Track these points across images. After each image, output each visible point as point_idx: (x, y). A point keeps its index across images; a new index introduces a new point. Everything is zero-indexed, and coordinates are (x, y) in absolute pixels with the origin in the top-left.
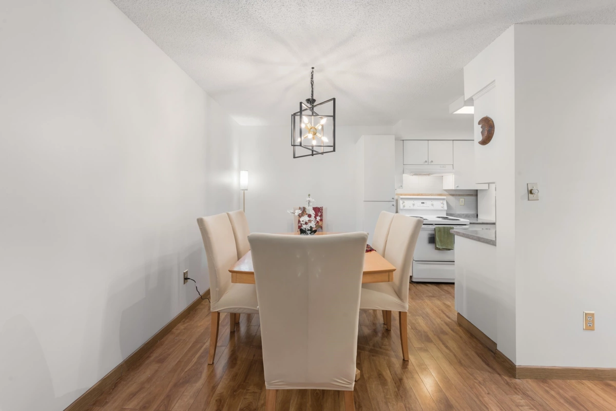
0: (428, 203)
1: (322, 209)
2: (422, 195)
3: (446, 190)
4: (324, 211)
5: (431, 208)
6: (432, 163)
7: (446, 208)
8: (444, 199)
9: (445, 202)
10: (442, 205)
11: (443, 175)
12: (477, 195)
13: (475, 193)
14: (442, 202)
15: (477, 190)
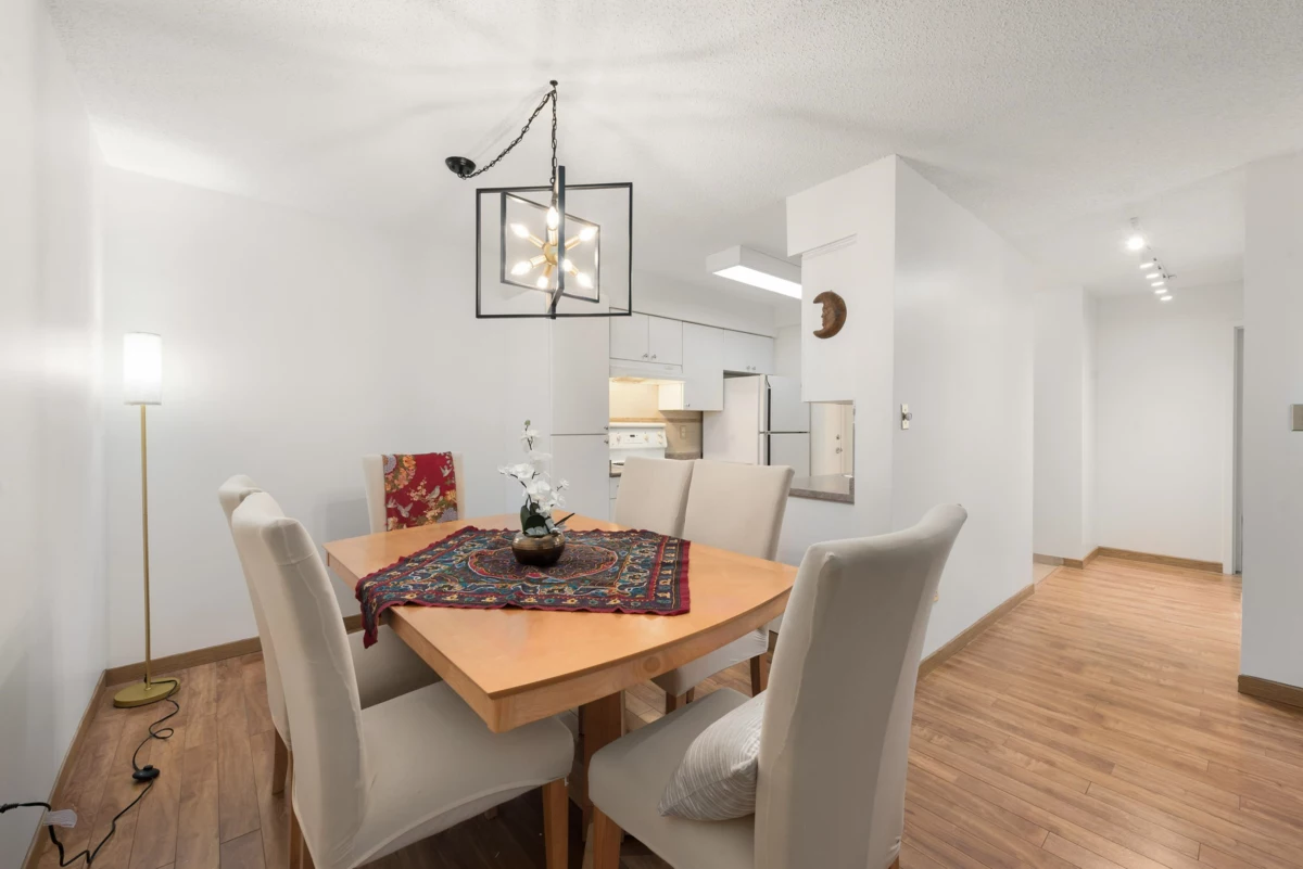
0: (640, 435)
1: (451, 459)
2: (627, 420)
3: (663, 412)
4: (455, 463)
5: (646, 445)
6: (654, 360)
7: (665, 445)
8: (662, 428)
9: (664, 434)
10: (660, 440)
11: (660, 382)
12: (701, 421)
13: (699, 417)
14: (659, 433)
15: (702, 412)
